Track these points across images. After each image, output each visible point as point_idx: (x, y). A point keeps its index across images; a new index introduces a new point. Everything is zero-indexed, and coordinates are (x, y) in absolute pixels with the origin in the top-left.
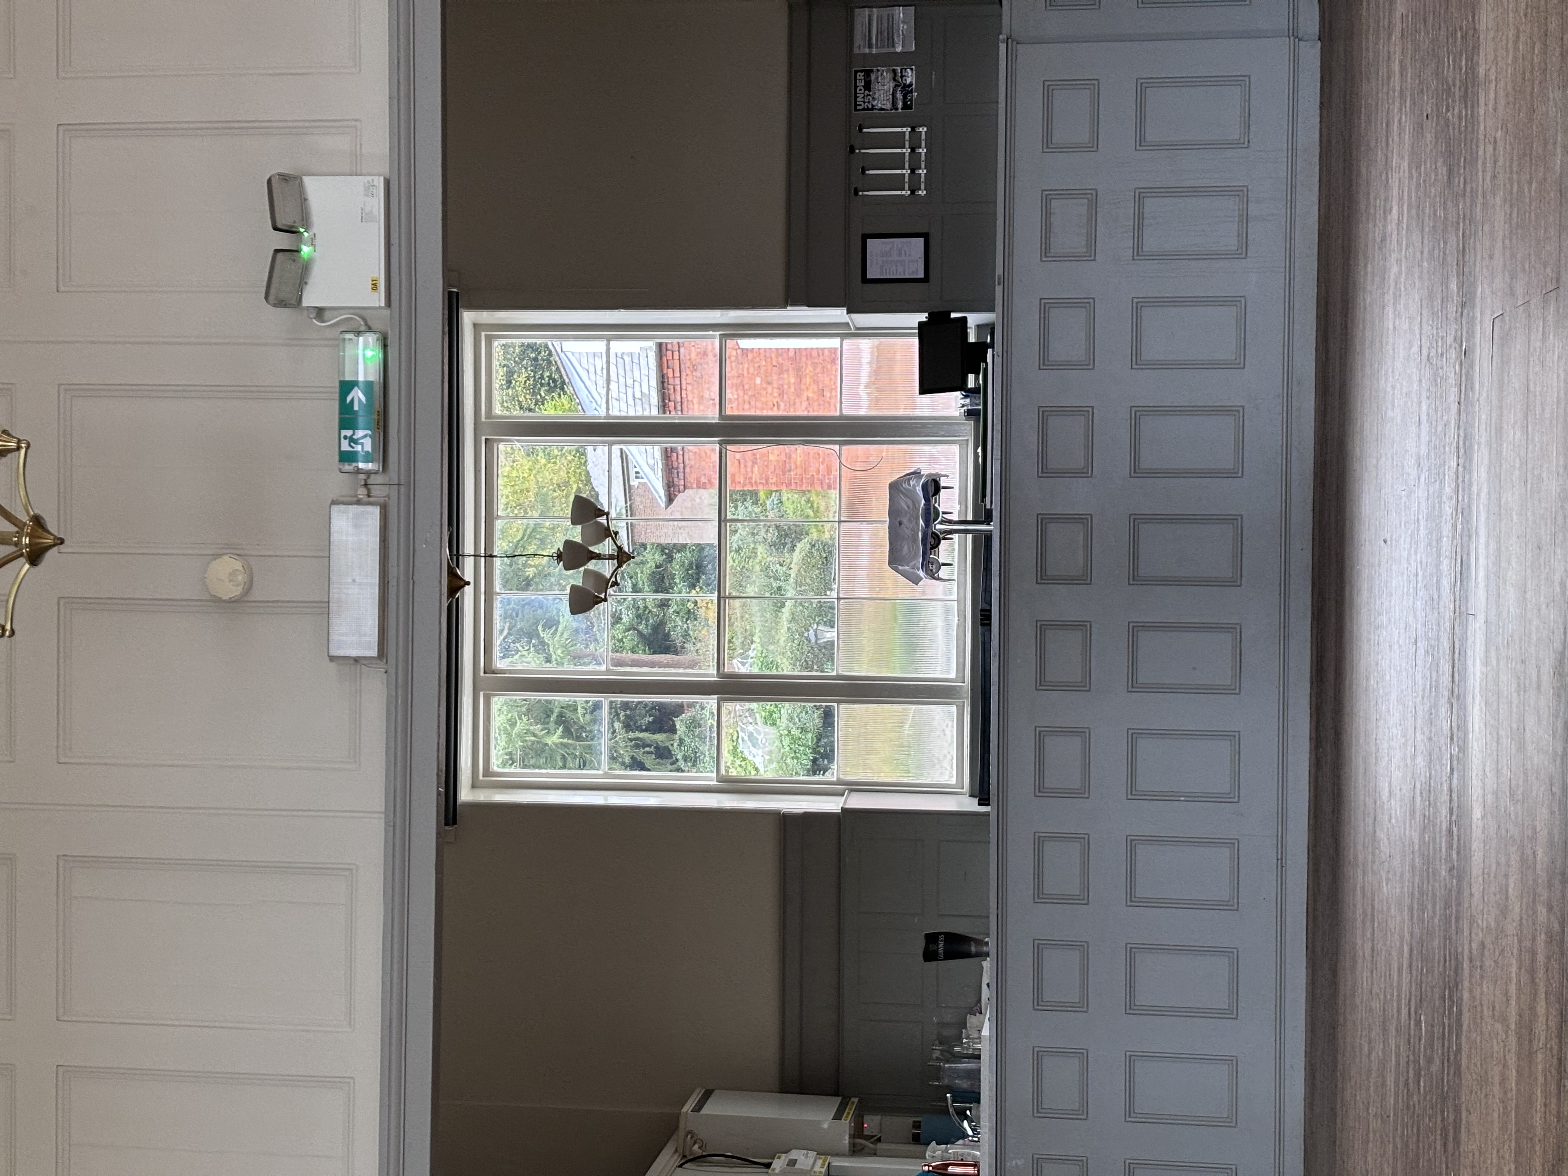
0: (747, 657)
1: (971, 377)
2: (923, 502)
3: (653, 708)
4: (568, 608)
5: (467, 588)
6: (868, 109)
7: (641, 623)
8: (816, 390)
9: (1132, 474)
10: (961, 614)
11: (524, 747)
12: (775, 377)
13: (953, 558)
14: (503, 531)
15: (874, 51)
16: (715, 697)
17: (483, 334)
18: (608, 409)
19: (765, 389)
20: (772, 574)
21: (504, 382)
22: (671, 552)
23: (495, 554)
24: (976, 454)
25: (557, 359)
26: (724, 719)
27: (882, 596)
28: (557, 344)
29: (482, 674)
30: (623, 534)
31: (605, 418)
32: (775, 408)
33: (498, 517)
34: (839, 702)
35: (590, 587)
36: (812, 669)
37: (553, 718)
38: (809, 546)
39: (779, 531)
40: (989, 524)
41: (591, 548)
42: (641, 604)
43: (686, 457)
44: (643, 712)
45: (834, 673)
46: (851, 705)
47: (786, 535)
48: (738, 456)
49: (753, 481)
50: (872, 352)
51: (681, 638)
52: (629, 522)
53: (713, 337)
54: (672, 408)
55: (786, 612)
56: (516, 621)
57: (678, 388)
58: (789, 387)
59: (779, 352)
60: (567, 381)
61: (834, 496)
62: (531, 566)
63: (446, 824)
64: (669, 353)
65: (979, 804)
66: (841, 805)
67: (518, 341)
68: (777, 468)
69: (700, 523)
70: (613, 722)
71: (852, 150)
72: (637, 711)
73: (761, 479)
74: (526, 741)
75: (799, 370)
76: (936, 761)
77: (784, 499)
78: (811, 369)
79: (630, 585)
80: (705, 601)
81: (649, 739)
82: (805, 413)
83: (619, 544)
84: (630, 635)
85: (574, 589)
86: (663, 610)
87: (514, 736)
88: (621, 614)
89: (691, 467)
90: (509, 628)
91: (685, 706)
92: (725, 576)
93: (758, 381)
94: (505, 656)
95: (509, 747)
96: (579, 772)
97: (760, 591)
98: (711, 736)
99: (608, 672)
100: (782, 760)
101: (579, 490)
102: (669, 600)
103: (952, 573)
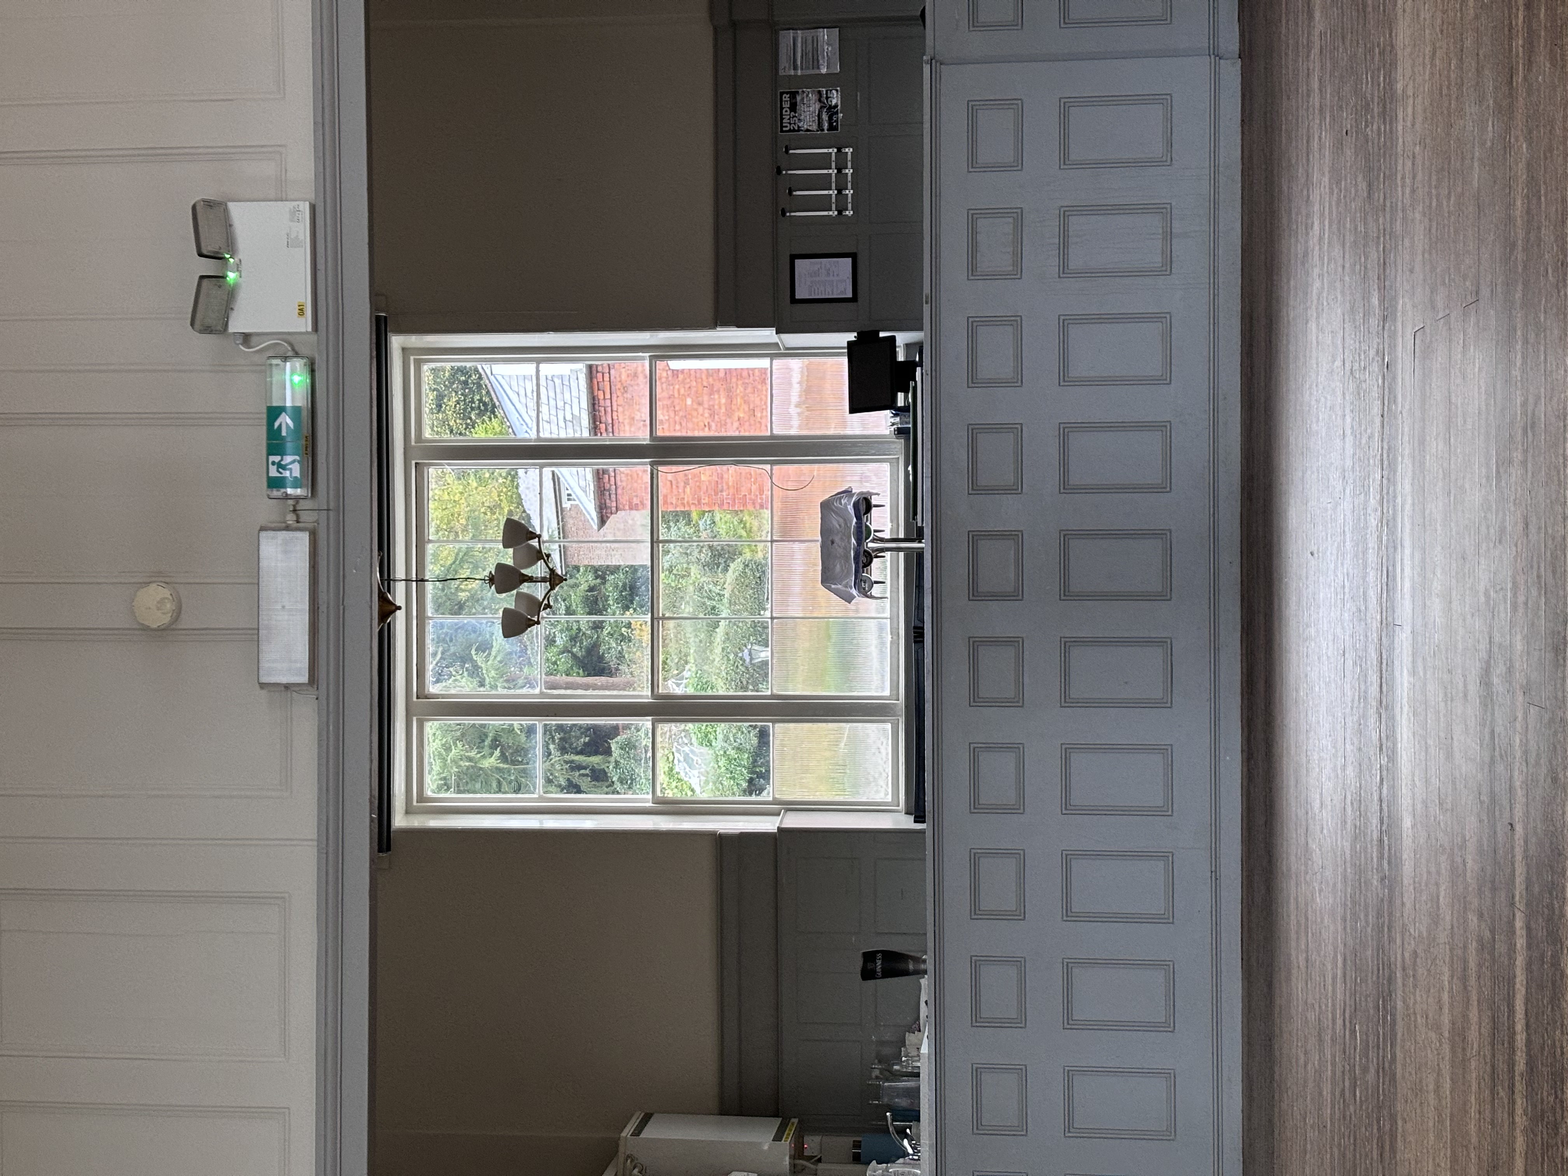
0: (682, 679)
1: (901, 396)
2: (855, 520)
3: (589, 730)
4: (501, 631)
5: (398, 612)
6: (794, 130)
7: (575, 645)
8: (747, 409)
9: (1062, 491)
10: (894, 632)
11: (459, 772)
12: (706, 398)
13: (886, 576)
14: (434, 555)
15: (799, 72)
16: (650, 718)
17: (412, 358)
18: (538, 431)
19: (696, 410)
20: (706, 594)
21: (434, 406)
22: (604, 573)
23: (426, 578)
24: (906, 473)
25: (487, 382)
26: (659, 739)
27: (816, 615)
28: (487, 367)
29: (415, 699)
30: (556, 557)
31: (535, 441)
32: (707, 429)
33: (430, 541)
34: (774, 722)
35: (523, 611)
36: (746, 689)
37: (487, 742)
38: (742, 566)
39: (712, 551)
40: (920, 542)
41: (523, 571)
42: (575, 626)
43: (618, 478)
44: (578, 734)
45: (769, 693)
46: (786, 725)
47: (720, 555)
48: (670, 477)
49: (685, 502)
50: (802, 372)
51: (615, 660)
52: (562, 544)
53: (643, 358)
54: (603, 430)
55: (721, 631)
56: (449, 646)
57: (609, 409)
58: (720, 408)
59: (709, 373)
60: (497, 404)
61: (766, 516)
62: (463, 591)
63: (380, 850)
64: (600, 375)
65: (915, 822)
66: (777, 825)
67: (448, 366)
68: (709, 488)
69: (632, 545)
70: (548, 744)
71: (779, 171)
72: (572, 734)
73: (693, 499)
74: (461, 766)
75: (729, 390)
76: (872, 779)
77: (717, 519)
78: (742, 389)
79: (563, 607)
80: (639, 623)
81: (584, 761)
82: (737, 434)
83: (551, 567)
84: (564, 658)
85: (506, 611)
86: (597, 632)
87: (449, 761)
88: (555, 637)
89: (623, 488)
90: (443, 653)
91: (620, 728)
92: (658, 597)
93: (689, 402)
94: (438, 681)
95: (443, 773)
96: (514, 796)
97: (694, 611)
98: (646, 757)
99: (542, 695)
100: (718, 781)
101: (510, 512)
102: (603, 622)
103: (885, 591)
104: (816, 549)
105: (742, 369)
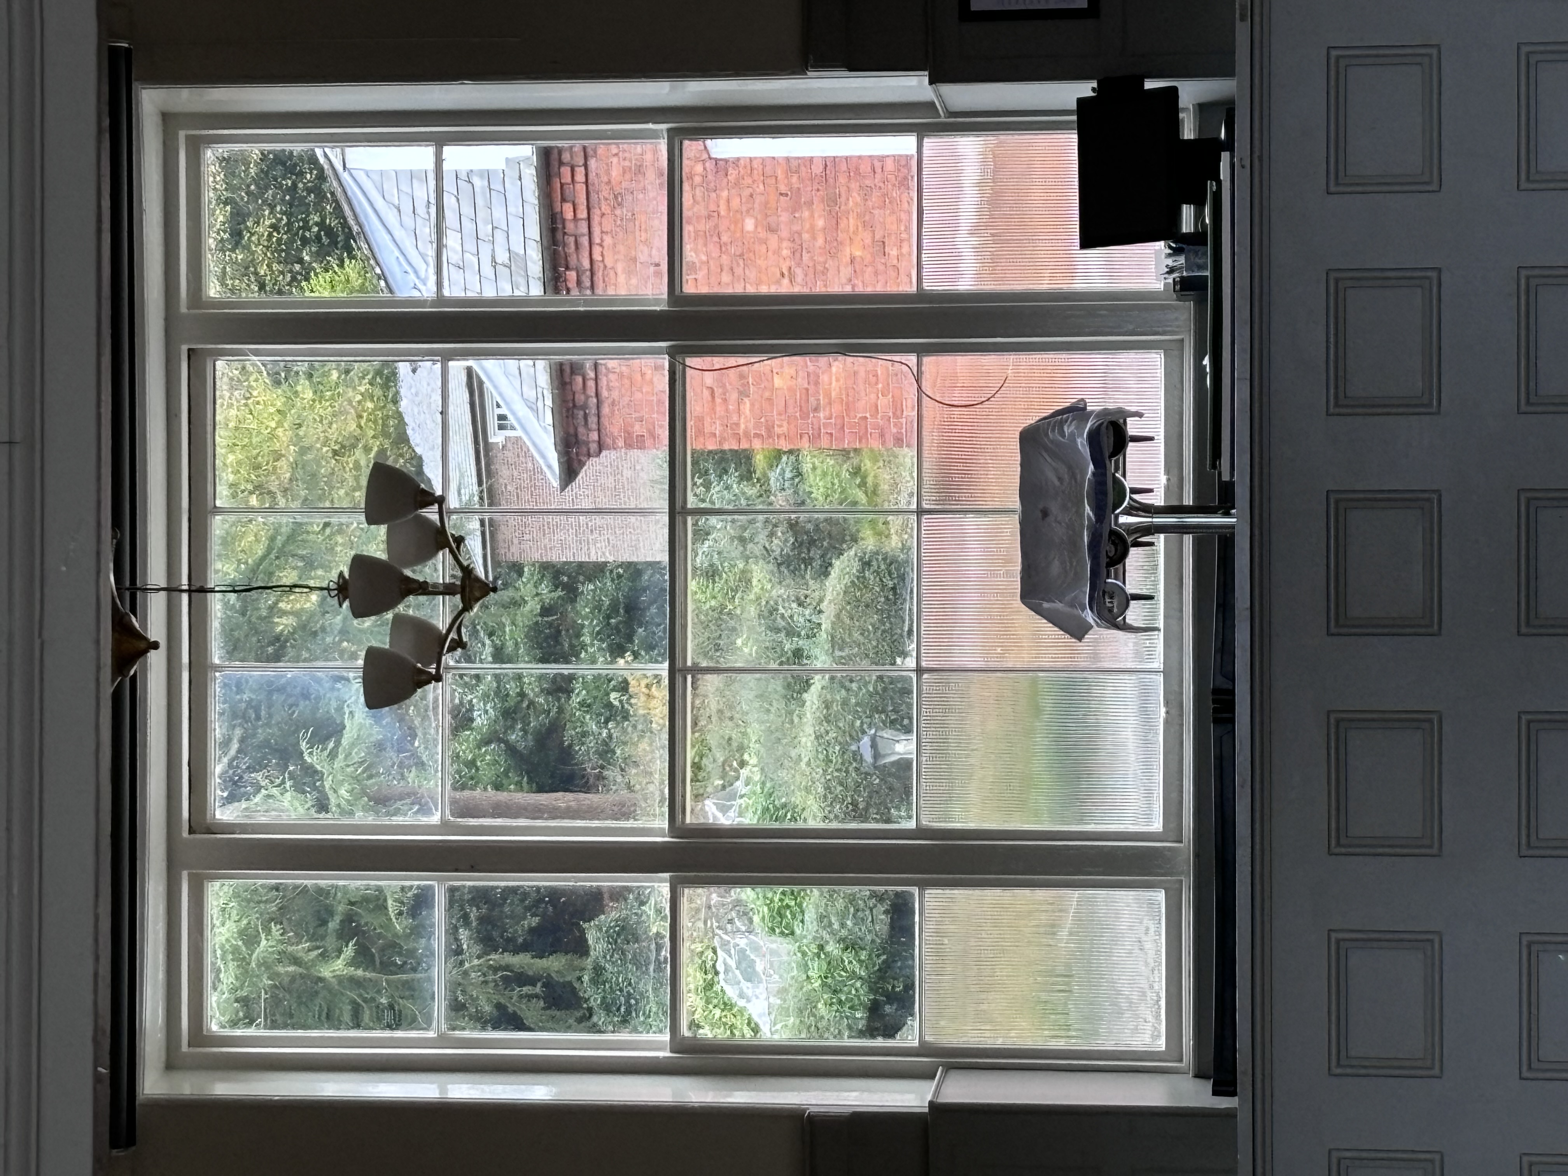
0: (733, 797)
1: (1187, 212)
2: (1091, 467)
3: (540, 900)
4: (362, 699)
5: (152, 655)
7: (512, 727)
8: (868, 241)
9: (1523, 408)
10: (1173, 700)
11: (275, 986)
12: (784, 217)
13: (1155, 584)
14: (225, 542)
16: (667, 875)
17: (182, 134)
18: (439, 284)
19: (765, 242)
20: (781, 623)
21: (226, 236)
22: (573, 580)
23: (211, 585)
24: (1199, 370)
25: (335, 184)
26: (685, 921)
27: (1010, 665)
28: (334, 154)
29: (185, 834)
30: (474, 547)
31: (434, 303)
32: (786, 281)
33: (217, 510)
34: (923, 885)
35: (405, 652)
36: (865, 819)
37: (333, 925)
38: (856, 565)
39: (796, 535)
40: (1227, 514)
41: (408, 572)
42: (512, 688)
43: (603, 382)
44: (519, 910)
45: (912, 825)
46: (948, 892)
47: (812, 542)
48: (709, 378)
49: (741, 432)
50: (984, 162)
51: (594, 758)
52: (486, 517)
53: (654, 135)
54: (572, 284)
55: (812, 697)
56: (255, 728)
57: (585, 241)
58: (814, 238)
59: (793, 165)
60: (355, 228)
61: (908, 460)
62: (283, 613)
63: (114, 1144)
64: (566, 171)
65: (1215, 1093)
66: (929, 1097)
67: (255, 151)
68: (791, 403)
69: (632, 519)
70: (456, 929)
72: (507, 909)
73: (757, 425)
74: (278, 974)
75: (832, 201)
76: (1124, 1005)
77: (806, 467)
78: (858, 199)
79: (488, 650)
80: (643, 683)
81: (530, 966)
82: (848, 289)
83: (465, 563)
84: (491, 752)
85: (373, 655)
86: (559, 700)
87: (253, 965)
88: (471, 709)
89: (613, 403)
90: (242, 741)
91: (606, 896)
92: (684, 627)
93: (749, 224)
94: (231, 799)
95: (242, 987)
96: (387, 1034)
97: (759, 657)
98: (657, 960)
99: (445, 827)
100: (807, 1006)
101: (382, 452)
102: (571, 678)
103: (1154, 617)
104: (1011, 527)
105: (860, 157)
